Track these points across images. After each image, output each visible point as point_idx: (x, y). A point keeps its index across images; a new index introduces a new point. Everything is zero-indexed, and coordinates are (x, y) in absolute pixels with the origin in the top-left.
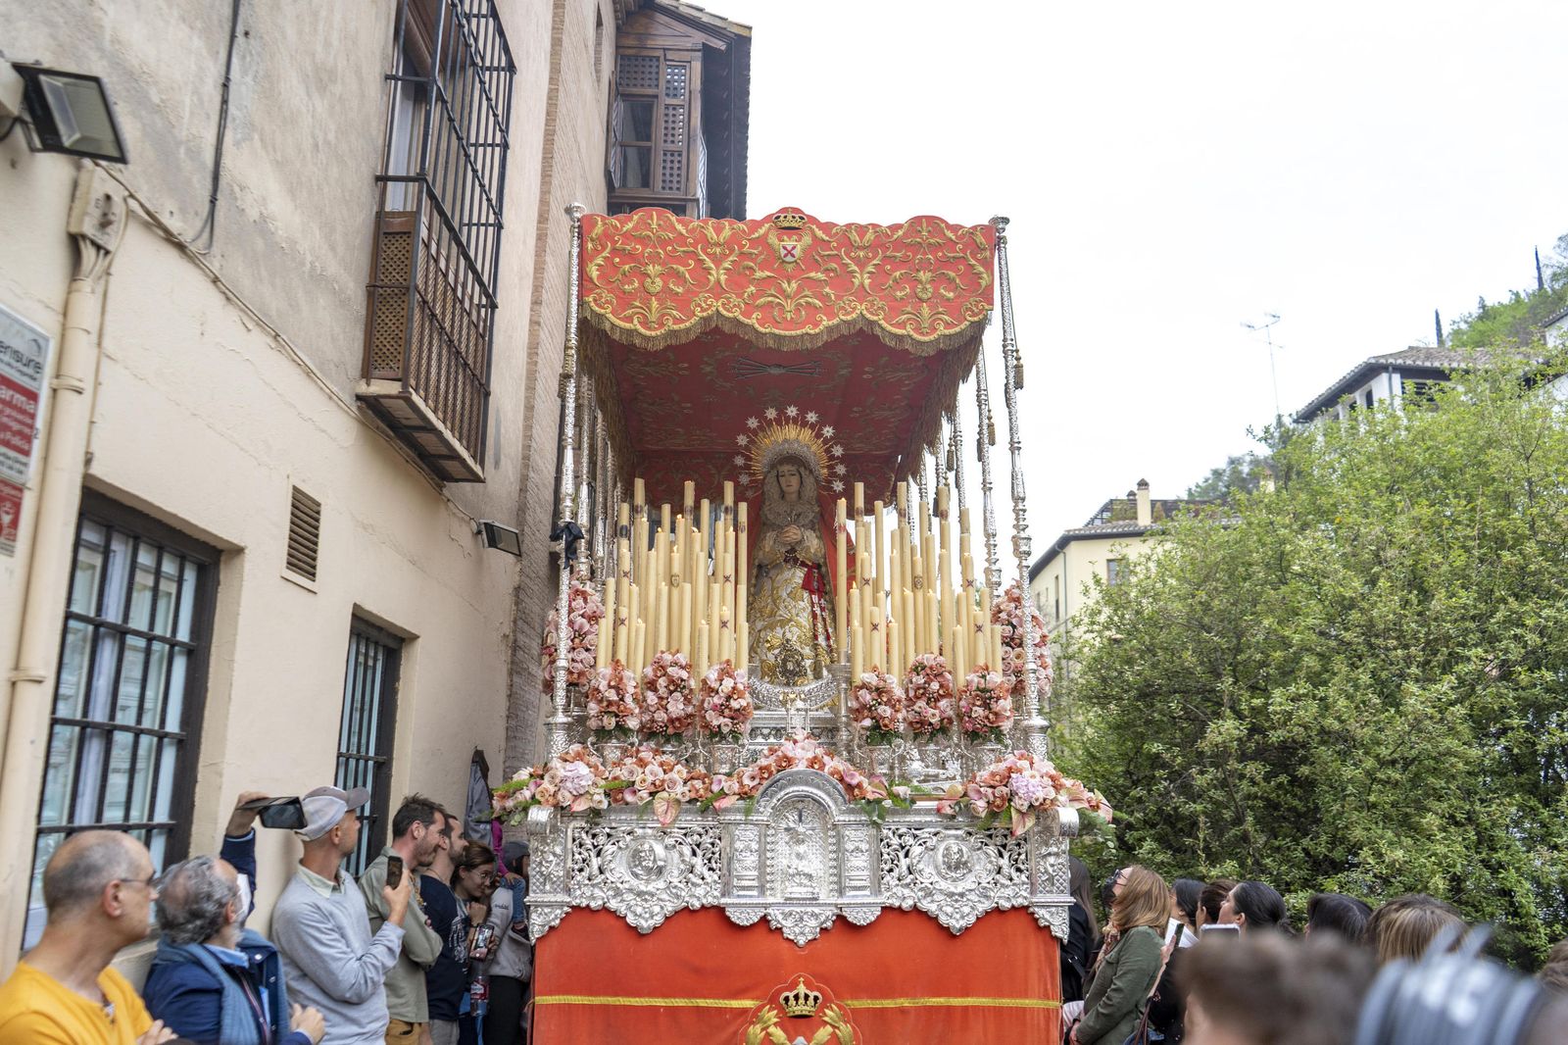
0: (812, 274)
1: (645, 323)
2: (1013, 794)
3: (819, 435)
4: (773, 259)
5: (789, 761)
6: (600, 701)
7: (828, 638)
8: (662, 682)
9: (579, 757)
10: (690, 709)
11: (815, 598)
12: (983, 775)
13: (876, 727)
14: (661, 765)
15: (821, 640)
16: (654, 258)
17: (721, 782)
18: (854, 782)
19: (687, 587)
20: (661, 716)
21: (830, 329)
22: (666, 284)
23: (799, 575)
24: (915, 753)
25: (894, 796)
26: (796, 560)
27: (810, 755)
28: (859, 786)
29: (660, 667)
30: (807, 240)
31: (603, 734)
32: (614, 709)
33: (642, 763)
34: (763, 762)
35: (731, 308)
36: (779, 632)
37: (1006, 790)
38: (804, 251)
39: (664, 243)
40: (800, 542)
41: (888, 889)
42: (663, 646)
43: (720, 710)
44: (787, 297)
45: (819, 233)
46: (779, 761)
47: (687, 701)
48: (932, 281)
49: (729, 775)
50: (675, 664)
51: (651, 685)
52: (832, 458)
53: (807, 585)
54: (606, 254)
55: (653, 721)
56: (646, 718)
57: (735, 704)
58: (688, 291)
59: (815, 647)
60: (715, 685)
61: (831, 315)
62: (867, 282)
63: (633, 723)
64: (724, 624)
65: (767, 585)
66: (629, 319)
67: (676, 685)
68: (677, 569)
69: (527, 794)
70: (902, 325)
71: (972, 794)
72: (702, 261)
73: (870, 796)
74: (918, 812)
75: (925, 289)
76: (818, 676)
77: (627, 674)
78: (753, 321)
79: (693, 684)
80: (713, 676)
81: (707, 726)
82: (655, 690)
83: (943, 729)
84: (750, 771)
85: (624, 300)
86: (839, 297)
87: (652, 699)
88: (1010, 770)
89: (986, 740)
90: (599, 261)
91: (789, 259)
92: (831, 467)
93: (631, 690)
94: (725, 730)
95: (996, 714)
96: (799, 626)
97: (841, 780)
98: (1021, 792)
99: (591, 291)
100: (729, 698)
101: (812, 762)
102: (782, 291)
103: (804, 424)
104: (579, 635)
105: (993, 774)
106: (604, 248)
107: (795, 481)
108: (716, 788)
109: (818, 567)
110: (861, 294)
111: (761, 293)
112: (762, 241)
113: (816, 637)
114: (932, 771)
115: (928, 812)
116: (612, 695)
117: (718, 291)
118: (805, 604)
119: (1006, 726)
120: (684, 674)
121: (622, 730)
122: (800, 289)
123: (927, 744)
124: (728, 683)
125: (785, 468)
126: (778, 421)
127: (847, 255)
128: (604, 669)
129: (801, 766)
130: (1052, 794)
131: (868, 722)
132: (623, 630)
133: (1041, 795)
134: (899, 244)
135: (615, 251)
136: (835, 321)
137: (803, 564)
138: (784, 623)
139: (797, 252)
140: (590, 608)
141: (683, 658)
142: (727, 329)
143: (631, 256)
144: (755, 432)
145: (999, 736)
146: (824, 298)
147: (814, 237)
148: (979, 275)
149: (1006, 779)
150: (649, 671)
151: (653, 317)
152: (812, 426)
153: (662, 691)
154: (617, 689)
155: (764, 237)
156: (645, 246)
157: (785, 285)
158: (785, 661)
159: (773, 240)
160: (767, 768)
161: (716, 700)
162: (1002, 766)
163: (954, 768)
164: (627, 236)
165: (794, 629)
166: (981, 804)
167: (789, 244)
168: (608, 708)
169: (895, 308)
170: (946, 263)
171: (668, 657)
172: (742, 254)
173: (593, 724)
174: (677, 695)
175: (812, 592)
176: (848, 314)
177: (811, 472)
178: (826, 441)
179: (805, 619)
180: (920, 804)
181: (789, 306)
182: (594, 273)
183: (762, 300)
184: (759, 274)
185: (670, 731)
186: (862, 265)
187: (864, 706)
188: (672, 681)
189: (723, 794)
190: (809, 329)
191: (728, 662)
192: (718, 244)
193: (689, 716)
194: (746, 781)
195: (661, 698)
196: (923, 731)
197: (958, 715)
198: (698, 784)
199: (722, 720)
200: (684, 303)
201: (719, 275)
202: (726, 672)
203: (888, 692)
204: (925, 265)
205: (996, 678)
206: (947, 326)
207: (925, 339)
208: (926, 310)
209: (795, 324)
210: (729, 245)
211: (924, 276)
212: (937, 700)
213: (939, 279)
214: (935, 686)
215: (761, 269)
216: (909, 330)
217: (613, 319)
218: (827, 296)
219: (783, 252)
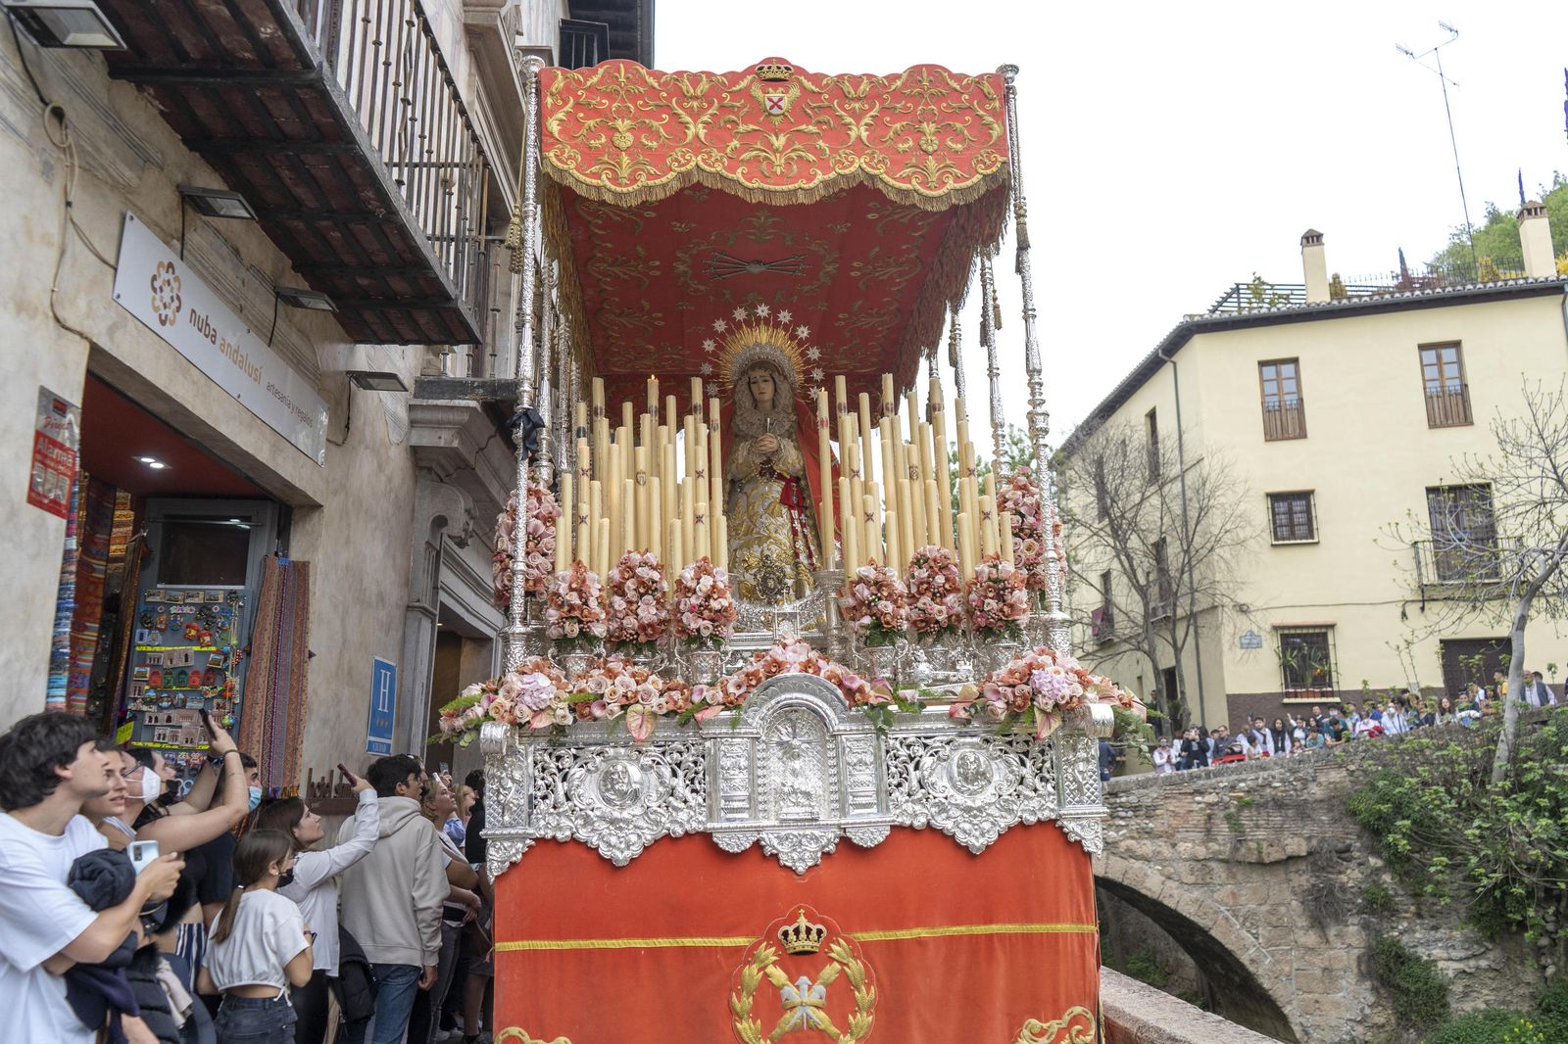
0: (803, 127)
1: (615, 180)
2: (1036, 693)
3: (793, 337)
4: (757, 111)
5: (779, 666)
6: (561, 606)
7: (810, 556)
8: (630, 584)
9: (537, 668)
10: (663, 615)
11: (795, 513)
12: (1002, 672)
13: (877, 625)
14: (633, 675)
15: (803, 558)
16: (623, 113)
17: (703, 691)
18: (855, 686)
19: (656, 481)
20: (631, 622)
21: (826, 184)
22: (637, 139)
23: (776, 489)
24: (921, 654)
25: (901, 701)
26: (772, 472)
27: (803, 659)
28: (861, 690)
29: (629, 569)
30: (795, 92)
31: (565, 644)
32: (577, 613)
33: (612, 675)
34: (750, 668)
35: (712, 164)
36: (756, 550)
37: (1027, 689)
39: (634, 95)
40: (777, 451)
41: (897, 806)
42: (630, 545)
43: (699, 611)
44: (776, 151)
45: (809, 85)
46: (767, 666)
47: (660, 604)
48: (937, 133)
49: (711, 685)
50: (645, 564)
51: (618, 589)
52: (808, 362)
53: (785, 500)
54: (568, 108)
55: (622, 628)
56: (614, 625)
57: (715, 605)
58: (662, 146)
59: (796, 565)
60: (691, 584)
61: (826, 170)
62: (864, 134)
63: (599, 630)
64: (698, 519)
65: (742, 501)
66: (597, 175)
67: (647, 588)
68: (642, 465)
69: (479, 711)
70: (907, 179)
71: (989, 694)
72: (678, 116)
73: (873, 701)
74: (928, 718)
75: (929, 141)
76: (799, 595)
77: (590, 575)
78: (738, 175)
79: (665, 585)
80: (689, 574)
81: (684, 630)
82: (623, 594)
83: (950, 628)
84: (735, 678)
85: (590, 156)
86: (834, 151)
87: (619, 603)
88: (1030, 666)
89: (999, 637)
90: (561, 115)
91: (775, 111)
92: (807, 372)
93: (596, 593)
94: (705, 633)
95: (1011, 606)
96: (778, 543)
97: (840, 684)
98: (1045, 690)
99: (552, 146)
100: (708, 597)
101: (806, 666)
102: (771, 145)
103: (777, 325)
104: (534, 537)
105: (1012, 673)
106: (565, 103)
107: (768, 389)
108: (696, 699)
109: (797, 480)
110: (859, 147)
111: (746, 146)
112: (745, 93)
113: (796, 555)
114: (941, 674)
115: (938, 717)
116: (574, 599)
117: (697, 146)
118: (784, 519)
119: (1023, 620)
120: (656, 575)
121: (587, 638)
122: (790, 143)
123: (934, 644)
124: (706, 582)
125: (758, 374)
126: (748, 323)
127: (841, 106)
128: (564, 570)
129: (793, 671)
130: (1080, 691)
131: (867, 620)
132: (584, 529)
133: (1067, 692)
134: (897, 95)
135: (578, 105)
136: (832, 175)
137: (781, 477)
138: (760, 541)
139: (784, 104)
140: (544, 510)
141: (653, 557)
142: (708, 183)
143: (596, 111)
144: (722, 336)
145: (1015, 632)
146: (818, 152)
147: (803, 88)
148: (988, 126)
149: (1027, 676)
150: (616, 574)
151: (624, 173)
152: (786, 327)
153: (631, 594)
154: (580, 591)
155: (747, 90)
156: (612, 100)
157: (773, 138)
158: (765, 579)
159: (757, 91)
160: (755, 674)
161: (694, 600)
162: (1021, 663)
163: (966, 668)
164: (592, 90)
165: (773, 547)
166: (1000, 705)
167: (775, 96)
168: (570, 613)
169: (898, 161)
170: (951, 114)
171: (636, 557)
172: (724, 109)
173: (554, 632)
174: (648, 598)
175: (791, 507)
176: (846, 168)
177: (785, 377)
178: (801, 343)
179: (784, 536)
180: (930, 709)
181: (779, 161)
182: (554, 126)
183: (745, 156)
184: (742, 128)
185: (642, 639)
186: (858, 117)
187: (862, 603)
188: (642, 583)
189: (705, 704)
190: (802, 184)
191: (705, 559)
192: (696, 98)
193: (662, 622)
194: (732, 689)
195: (630, 603)
196: (927, 630)
197: (968, 612)
198: (676, 695)
199: (701, 623)
200: (658, 158)
201: (697, 129)
202: (703, 570)
203: (889, 586)
204: (928, 117)
205: (1008, 567)
206: (957, 179)
207: (935, 193)
208: (931, 163)
209: (783, 178)
210: (707, 97)
211: (929, 128)
212: (942, 596)
213: (946, 130)
214: (940, 579)
215: (745, 122)
216: (915, 184)
217: (576, 174)
218: (822, 151)
219: (769, 104)
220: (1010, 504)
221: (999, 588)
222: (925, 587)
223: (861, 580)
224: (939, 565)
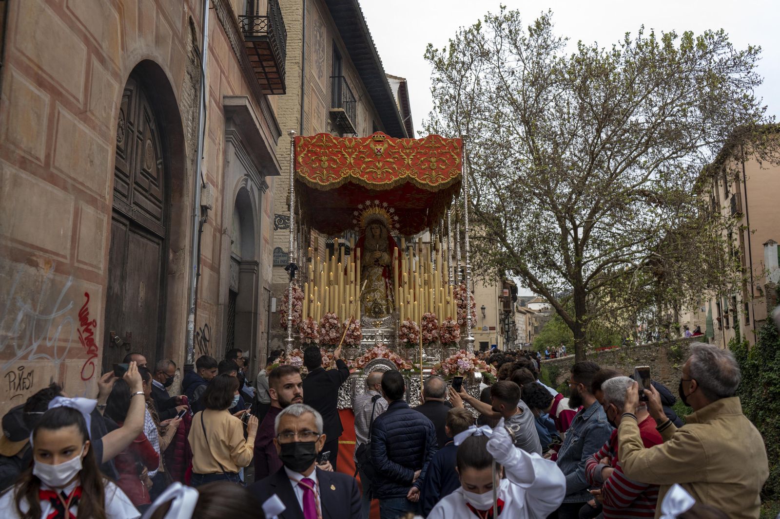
0: (388, 160)
1: (321, 180)
2: (458, 367)
3: (388, 212)
4: (373, 154)
5: (376, 355)
6: (305, 333)
7: (392, 297)
8: (327, 325)
9: (297, 353)
10: (338, 335)
11: (387, 280)
12: (448, 359)
13: (409, 342)
14: (328, 356)
15: (390, 298)
16: (324, 154)
18: (400, 362)
19: (336, 286)
20: (327, 338)
21: (396, 182)
22: (329, 164)
23: (379, 271)
24: (423, 351)
25: (415, 368)
26: (379, 264)
27: (384, 353)
28: (402, 364)
29: (327, 319)
30: (386, 145)
32: (310, 336)
34: (366, 355)
35: (355, 174)
36: (372, 294)
37: (456, 365)
38: (385, 150)
39: (328, 147)
40: (381, 257)
42: (327, 311)
43: (350, 336)
44: (378, 169)
45: (391, 143)
46: (372, 354)
47: (337, 332)
48: (436, 162)
49: (353, 360)
50: (332, 318)
51: (324, 326)
52: (394, 221)
53: (384, 275)
54: (305, 152)
55: (324, 339)
56: (322, 338)
57: (355, 334)
58: (338, 167)
59: (387, 301)
60: (348, 326)
61: (396, 176)
62: (410, 162)
63: (317, 341)
64: (351, 302)
66: (315, 178)
67: (333, 326)
68: (332, 278)
70: (424, 180)
71: (444, 367)
72: (344, 155)
73: (406, 368)
74: (424, 373)
75: (433, 165)
76: (388, 313)
77: (314, 322)
78: (365, 178)
79: (339, 325)
80: (347, 323)
82: (325, 328)
83: (433, 341)
84: (361, 359)
85: (313, 171)
86: (399, 168)
87: (324, 331)
88: (458, 358)
89: (450, 346)
90: (302, 155)
91: (379, 153)
92: (393, 225)
93: (316, 329)
94: (352, 344)
95: (454, 337)
96: (380, 292)
97: (395, 362)
98: (461, 366)
99: (299, 167)
100: (353, 331)
101: (384, 355)
102: (377, 167)
103: (382, 207)
104: (294, 305)
105: (451, 359)
106: (304, 150)
107: (378, 231)
109: (388, 266)
110: (408, 167)
111: (368, 167)
112: (368, 146)
113: (387, 296)
114: (430, 357)
116: (309, 330)
117: (350, 167)
118: (383, 282)
119: (457, 340)
120: (336, 322)
122: (383, 166)
123: (428, 347)
124: (353, 326)
125: (374, 226)
126: (371, 206)
127: (402, 152)
128: (305, 320)
129: (380, 357)
130: (473, 367)
131: (405, 340)
132: (312, 305)
133: (469, 367)
134: (423, 147)
135: (309, 151)
136: (398, 178)
137: (382, 266)
138: (374, 291)
139: (382, 151)
141: (335, 315)
142: (354, 181)
143: (315, 153)
144: (361, 210)
145: (455, 344)
146: (393, 169)
147: (389, 145)
148: (455, 159)
149: (456, 361)
150: (322, 320)
151: (324, 177)
152: (385, 208)
153: (327, 328)
154: (311, 328)
156: (321, 149)
157: (377, 164)
159: (372, 146)
160: (368, 358)
161: (349, 332)
162: (455, 356)
163: (438, 356)
164: (313, 145)
165: (378, 293)
166: (447, 371)
167: (379, 147)
168: (308, 335)
169: (422, 173)
170: (442, 154)
171: (330, 315)
172: (360, 152)
173: (302, 341)
174: (333, 329)
175: (386, 278)
176: (403, 175)
177: (385, 227)
178: (391, 214)
179: (383, 289)
180: (425, 370)
181: (379, 172)
182: (300, 160)
183: (368, 170)
184: (367, 160)
185: (331, 343)
186: (408, 156)
187: (404, 334)
188: (331, 324)
190: (387, 182)
191: (353, 317)
192: (350, 148)
193: (338, 337)
194: (360, 363)
195: (327, 331)
196: (427, 343)
197: (440, 336)
199: (351, 340)
200: (337, 172)
201: (351, 160)
202: (353, 322)
203: (413, 328)
204: (433, 155)
205: (454, 322)
206: (443, 179)
207: (434, 185)
208: (434, 173)
209: (381, 179)
210: (354, 148)
211: (433, 160)
212: (431, 331)
213: (439, 161)
214: (430, 325)
215: (368, 158)
216: (427, 181)
217: (309, 179)
218: (394, 168)
219: (376, 151)
220: (459, 296)
221: (450, 329)
222: (425, 327)
223: (404, 326)
224: (431, 320)
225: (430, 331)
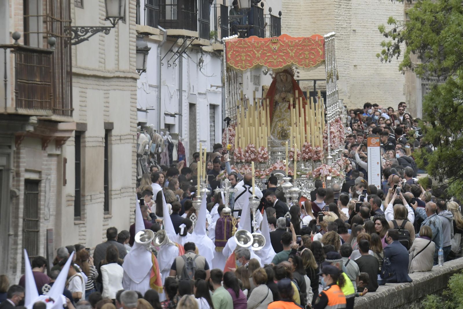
0: (280, 54)
1: (242, 67)
2: (320, 174)
4: (270, 50)
5: (276, 168)
6: (237, 156)
8: (249, 151)
9: (232, 168)
10: (255, 157)
12: (315, 170)
16: (243, 52)
17: (262, 172)
20: (249, 159)
21: (284, 67)
22: (246, 58)
24: (303, 165)
25: (297, 175)
26: (286, 101)
27: (280, 166)
28: (290, 172)
29: (249, 148)
30: (279, 45)
31: (237, 163)
32: (239, 158)
33: (246, 169)
34: (271, 168)
35: (262, 63)
38: (278, 48)
39: (245, 48)
40: (286, 97)
42: (249, 143)
43: (262, 158)
44: (275, 60)
45: (282, 43)
46: (274, 168)
47: (255, 155)
48: (309, 54)
49: (264, 171)
50: (252, 147)
51: (247, 152)
53: (289, 108)
54: (232, 51)
56: (246, 159)
57: (264, 156)
58: (251, 59)
60: (260, 152)
61: (285, 63)
62: (293, 55)
63: (243, 161)
65: (278, 108)
66: (238, 67)
67: (252, 152)
68: (251, 122)
70: (302, 65)
71: (313, 174)
72: (254, 52)
73: (292, 175)
74: (303, 177)
75: (307, 56)
77: (242, 150)
78: (267, 66)
79: (256, 151)
80: (260, 150)
81: (259, 161)
83: (309, 159)
84: (267, 170)
85: (237, 63)
86: (287, 59)
87: (247, 155)
88: (320, 169)
89: (317, 162)
90: (230, 53)
91: (275, 50)
93: (243, 154)
94: (263, 161)
95: (319, 157)
96: (287, 120)
98: (322, 173)
99: (229, 60)
100: (263, 155)
101: (280, 168)
102: (273, 58)
104: (230, 140)
105: (317, 170)
108: (261, 174)
110: (292, 58)
111: (268, 59)
115: (304, 177)
116: (239, 155)
117: (258, 59)
119: (321, 159)
120: (254, 149)
121: (241, 162)
122: (278, 57)
123: (305, 163)
124: (263, 152)
127: (289, 49)
128: (236, 149)
129: (278, 169)
132: (240, 140)
133: (326, 174)
134: (301, 45)
135: (234, 51)
136: (286, 65)
137: (288, 102)
138: (283, 119)
139: (277, 49)
140: (232, 133)
141: (253, 145)
143: (237, 52)
145: (320, 161)
146: (283, 59)
147: (281, 45)
148: (320, 52)
149: (319, 171)
150: (246, 149)
151: (244, 66)
153: (250, 153)
154: (240, 154)
155: (268, 45)
156: (241, 49)
157: (274, 57)
158: (282, 133)
159: (271, 46)
161: (261, 156)
163: (311, 168)
164: (237, 47)
166: (314, 176)
167: (274, 47)
168: (238, 158)
169: (300, 61)
170: (312, 49)
171: (250, 146)
172: (264, 50)
173: (235, 161)
174: (253, 154)
176: (289, 63)
179: (289, 118)
180: (303, 176)
181: (275, 62)
182: (230, 56)
183: (269, 61)
184: (268, 54)
186: (292, 51)
188: (251, 151)
189: (262, 175)
190: (280, 67)
191: (263, 147)
192: (258, 47)
195: (249, 155)
196: (305, 160)
197: (312, 156)
198: (257, 173)
200: (250, 62)
201: (258, 55)
202: (263, 149)
204: (307, 50)
206: (313, 64)
207: (308, 68)
208: (307, 61)
209: (277, 66)
210: (260, 47)
211: (307, 53)
213: (310, 53)
215: (268, 53)
216: (304, 66)
217: (235, 67)
218: (284, 59)
219: (273, 49)
221: (317, 153)
222: (304, 151)
224: (307, 147)
225: (307, 153)
